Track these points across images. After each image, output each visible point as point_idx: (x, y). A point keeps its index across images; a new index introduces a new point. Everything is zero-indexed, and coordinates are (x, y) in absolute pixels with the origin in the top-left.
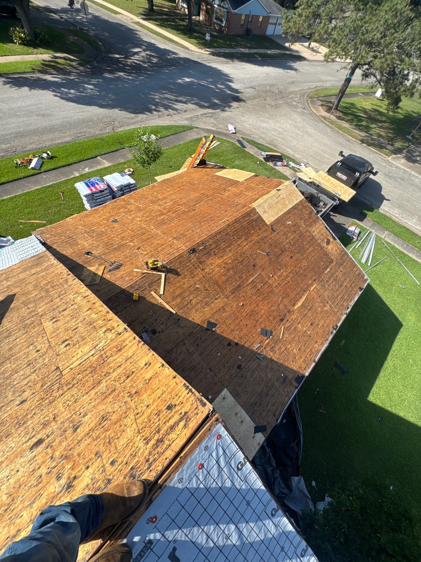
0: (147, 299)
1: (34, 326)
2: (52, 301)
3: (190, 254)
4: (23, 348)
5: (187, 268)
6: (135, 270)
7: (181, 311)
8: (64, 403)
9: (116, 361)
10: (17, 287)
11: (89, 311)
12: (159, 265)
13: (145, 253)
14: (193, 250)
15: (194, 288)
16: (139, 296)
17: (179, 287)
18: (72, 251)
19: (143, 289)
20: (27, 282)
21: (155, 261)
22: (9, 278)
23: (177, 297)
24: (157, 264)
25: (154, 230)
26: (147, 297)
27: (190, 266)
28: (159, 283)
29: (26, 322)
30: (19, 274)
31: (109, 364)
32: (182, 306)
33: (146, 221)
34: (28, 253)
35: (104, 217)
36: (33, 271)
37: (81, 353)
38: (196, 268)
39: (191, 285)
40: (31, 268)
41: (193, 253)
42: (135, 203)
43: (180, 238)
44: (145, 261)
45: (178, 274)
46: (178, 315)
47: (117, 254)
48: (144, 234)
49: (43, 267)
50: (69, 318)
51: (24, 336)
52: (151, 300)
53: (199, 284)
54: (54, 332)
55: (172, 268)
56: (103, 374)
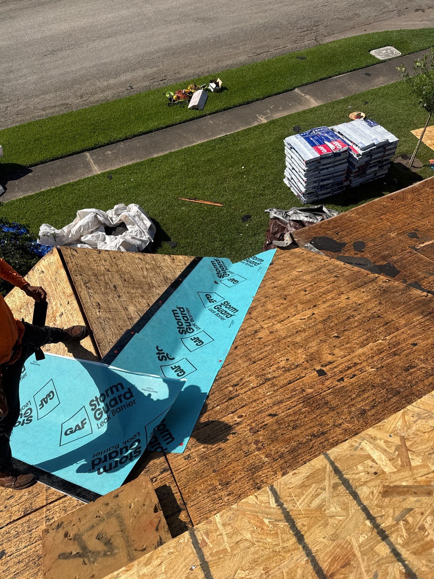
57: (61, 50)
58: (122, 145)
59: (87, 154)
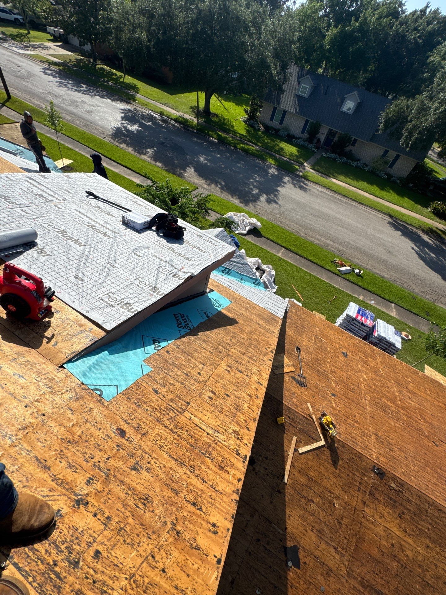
0: (285, 435)
1: (218, 355)
2: (243, 355)
3: (373, 470)
4: (198, 360)
5: (350, 474)
6: (309, 404)
7: (292, 492)
8: (158, 435)
9: (209, 471)
10: (244, 320)
11: (249, 397)
12: (330, 432)
13: (334, 405)
14: (381, 474)
15: (330, 498)
16: (283, 424)
17: (320, 473)
18: (292, 335)
19: (293, 425)
20: (250, 324)
21: (332, 424)
22: (248, 309)
23: (306, 475)
24: (330, 429)
25: (367, 402)
26: (287, 434)
27: (356, 478)
28: (310, 441)
29: (220, 347)
30: (254, 314)
31: (203, 463)
32: (297, 489)
33: (370, 386)
34: (272, 308)
35: (341, 343)
36: (261, 322)
37: (207, 418)
38: (359, 490)
39: (332, 491)
40: (263, 319)
41: (377, 474)
42: (379, 363)
43: (382, 443)
44: (325, 410)
45: (335, 463)
46: (284, 489)
47: (314, 375)
48: (353, 392)
49: (268, 327)
50: (235, 381)
51: (208, 353)
52: (285, 441)
53: (340, 505)
54: (219, 376)
55: (338, 451)
56: (192, 463)
57: (319, 217)
58: (298, 257)
59: (284, 249)
